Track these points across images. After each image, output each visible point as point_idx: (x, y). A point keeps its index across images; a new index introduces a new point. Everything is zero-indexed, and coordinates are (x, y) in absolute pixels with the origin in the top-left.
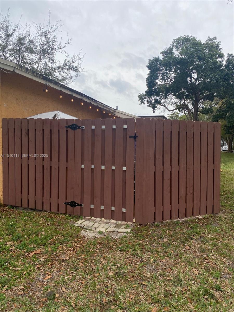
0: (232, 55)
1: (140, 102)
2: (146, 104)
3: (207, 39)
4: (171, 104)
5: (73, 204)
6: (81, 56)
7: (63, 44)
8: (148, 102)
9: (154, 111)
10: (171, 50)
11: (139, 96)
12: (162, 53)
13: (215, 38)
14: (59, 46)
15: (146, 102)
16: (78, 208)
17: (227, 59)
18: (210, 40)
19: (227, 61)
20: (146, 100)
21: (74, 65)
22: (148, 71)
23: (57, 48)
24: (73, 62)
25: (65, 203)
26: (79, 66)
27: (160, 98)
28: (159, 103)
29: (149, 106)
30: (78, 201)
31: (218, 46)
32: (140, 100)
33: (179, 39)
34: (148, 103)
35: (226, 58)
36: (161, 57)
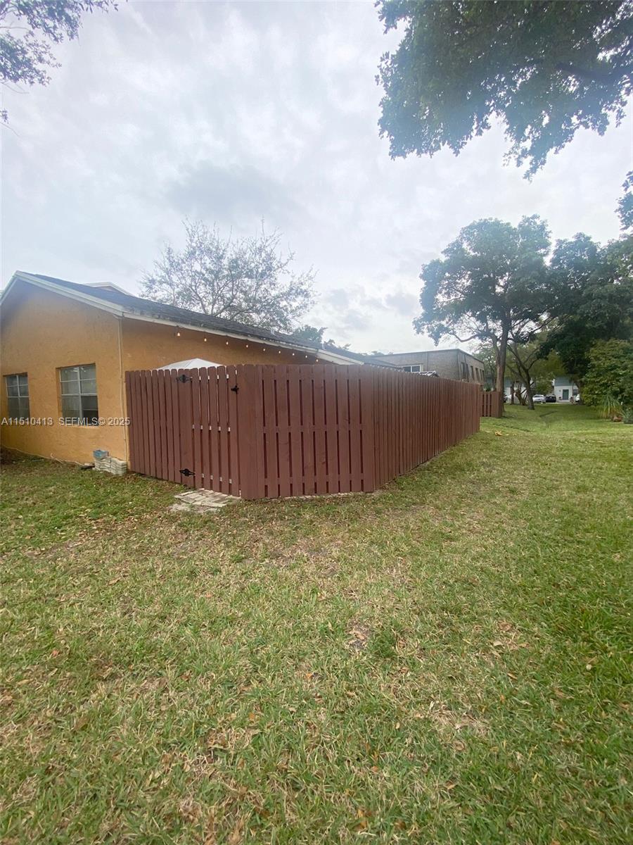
0: (564, 241)
1: (415, 331)
2: (427, 334)
3: (520, 220)
4: (468, 330)
5: (187, 472)
6: (312, 274)
7: (283, 261)
8: (429, 330)
9: (437, 343)
10: (458, 244)
11: (414, 322)
12: (445, 252)
13: (535, 217)
14: (279, 265)
15: (425, 330)
16: (191, 476)
17: (556, 248)
18: (527, 220)
19: (556, 252)
20: (426, 326)
21: (303, 288)
22: (422, 284)
23: (276, 267)
24: (302, 284)
25: (180, 471)
26: (310, 289)
27: (447, 323)
28: (447, 330)
29: (430, 336)
30: (191, 470)
31: (542, 227)
32: (416, 327)
33: (471, 227)
34: (429, 332)
35: (553, 247)
36: (443, 258)
